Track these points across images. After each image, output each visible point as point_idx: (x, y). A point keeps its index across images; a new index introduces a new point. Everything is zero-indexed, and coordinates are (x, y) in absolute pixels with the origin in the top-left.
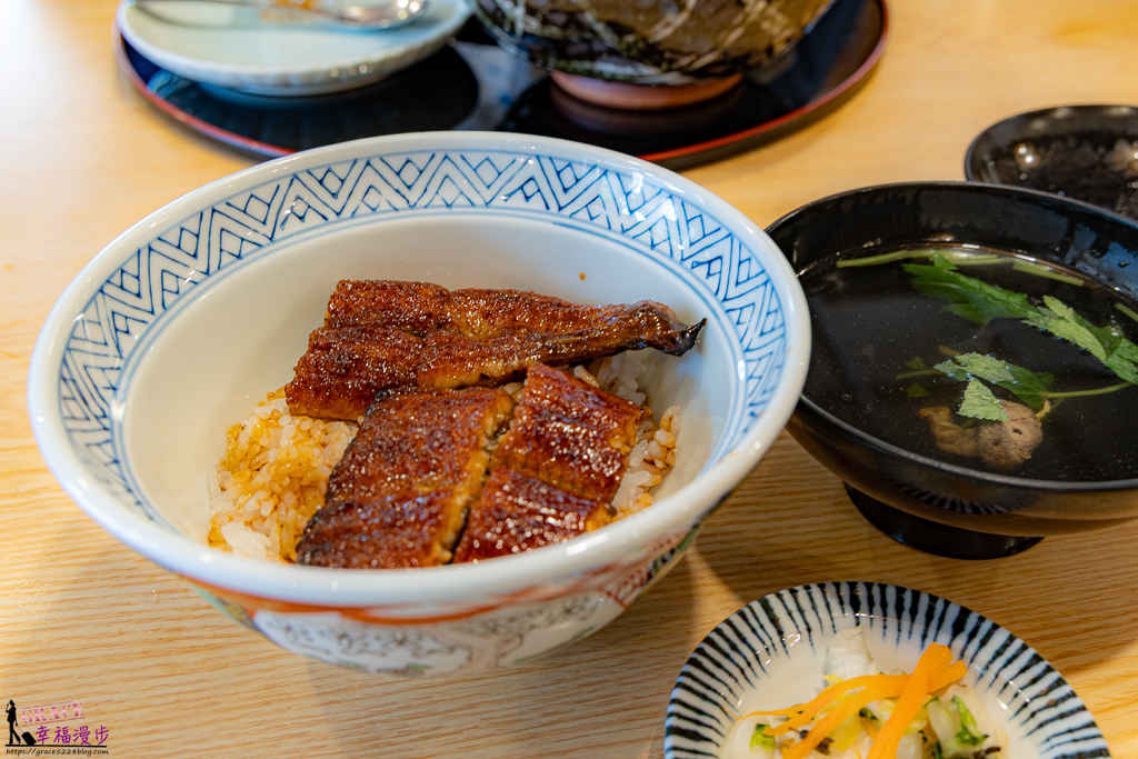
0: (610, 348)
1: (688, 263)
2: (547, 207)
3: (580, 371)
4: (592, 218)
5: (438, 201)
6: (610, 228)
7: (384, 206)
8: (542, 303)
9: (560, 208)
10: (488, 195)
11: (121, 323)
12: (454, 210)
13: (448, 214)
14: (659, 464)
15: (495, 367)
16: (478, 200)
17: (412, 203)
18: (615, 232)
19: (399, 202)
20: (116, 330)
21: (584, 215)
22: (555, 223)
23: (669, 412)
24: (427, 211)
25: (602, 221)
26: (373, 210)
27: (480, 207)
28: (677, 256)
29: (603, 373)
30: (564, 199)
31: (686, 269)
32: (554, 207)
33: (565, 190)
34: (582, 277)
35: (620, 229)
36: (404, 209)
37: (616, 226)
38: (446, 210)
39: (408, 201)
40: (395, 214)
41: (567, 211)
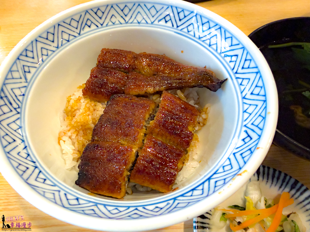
0: (191, 86)
1: (223, 55)
2: (173, 26)
3: (179, 92)
4: (188, 32)
5: (135, 21)
6: (195, 36)
7: (117, 22)
8: (168, 62)
9: (178, 27)
10: (153, 20)
11: (27, 69)
12: (141, 25)
13: (138, 26)
14: (201, 125)
15: (151, 90)
16: (149, 22)
17: (127, 21)
18: (197, 38)
19: (122, 21)
20: (25, 72)
21: (186, 30)
22: (175, 32)
23: (207, 106)
24: (131, 25)
25: (192, 33)
26: (114, 23)
27: (150, 24)
28: (219, 51)
29: (186, 92)
30: (179, 23)
31: (221, 57)
32: (175, 26)
33: (180, 20)
34: (182, 52)
35: (198, 37)
36: (124, 24)
37: (197, 36)
38: (138, 24)
39: (125, 21)
40: (121, 25)
41: (180, 28)
